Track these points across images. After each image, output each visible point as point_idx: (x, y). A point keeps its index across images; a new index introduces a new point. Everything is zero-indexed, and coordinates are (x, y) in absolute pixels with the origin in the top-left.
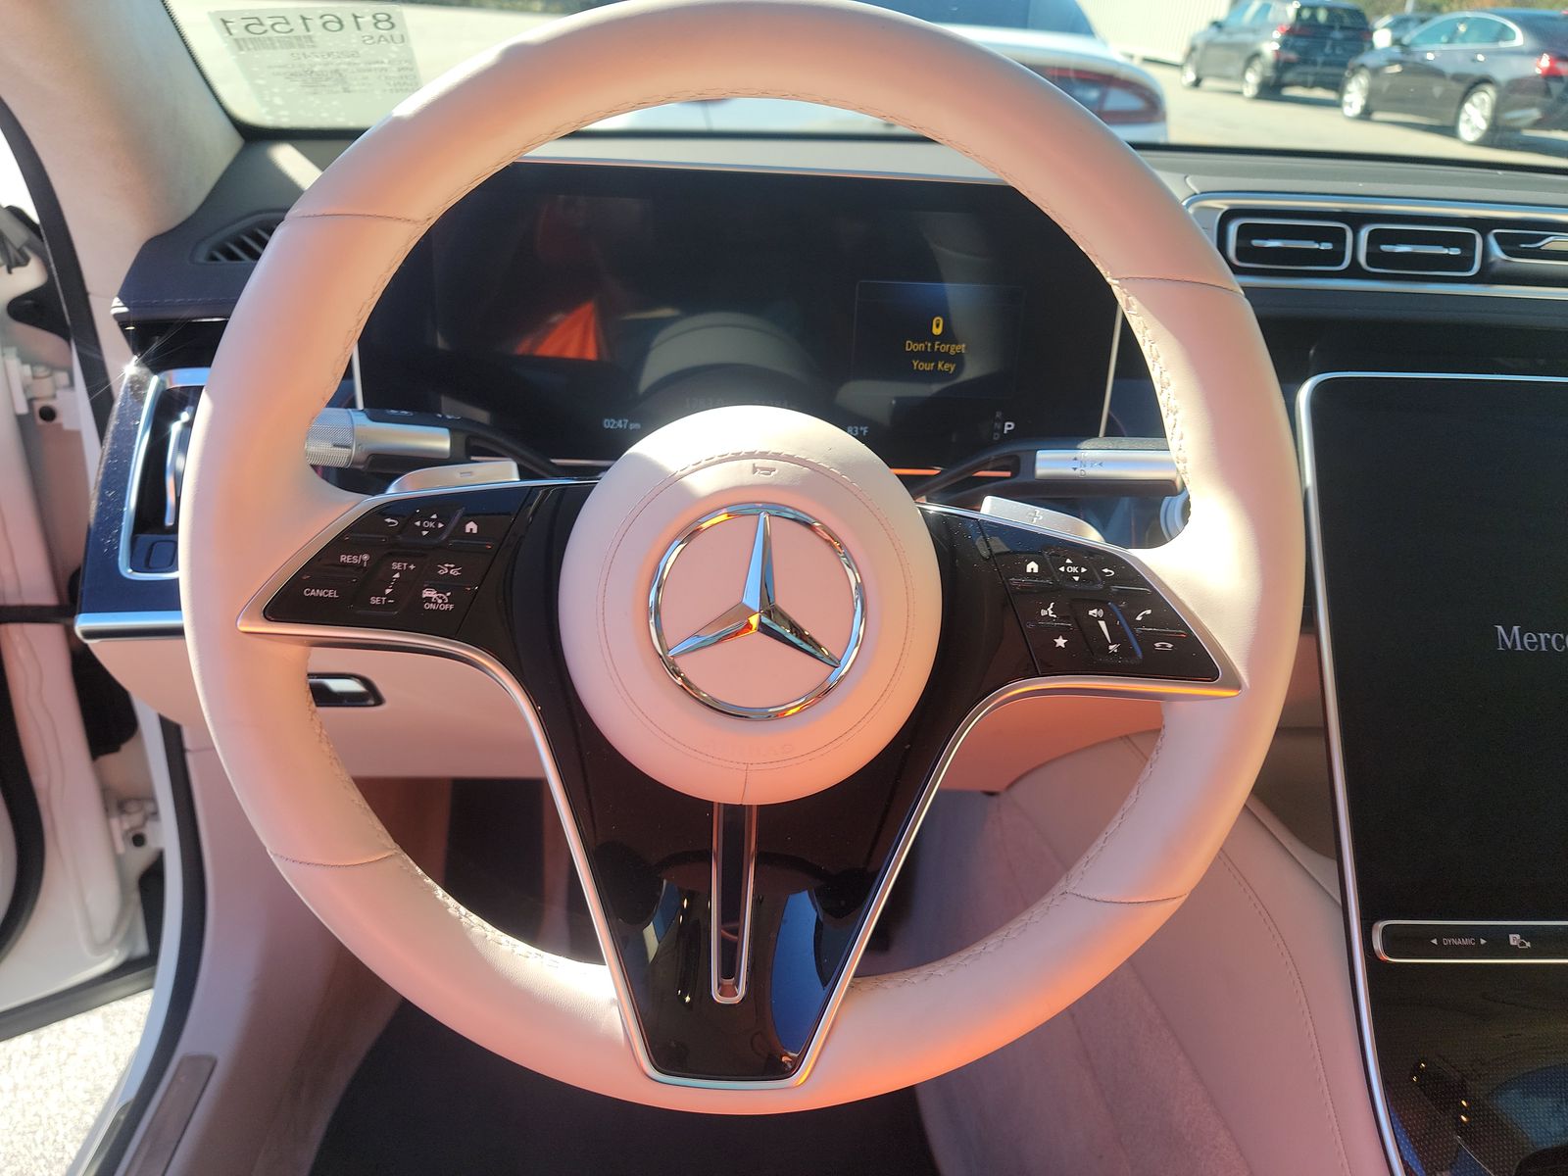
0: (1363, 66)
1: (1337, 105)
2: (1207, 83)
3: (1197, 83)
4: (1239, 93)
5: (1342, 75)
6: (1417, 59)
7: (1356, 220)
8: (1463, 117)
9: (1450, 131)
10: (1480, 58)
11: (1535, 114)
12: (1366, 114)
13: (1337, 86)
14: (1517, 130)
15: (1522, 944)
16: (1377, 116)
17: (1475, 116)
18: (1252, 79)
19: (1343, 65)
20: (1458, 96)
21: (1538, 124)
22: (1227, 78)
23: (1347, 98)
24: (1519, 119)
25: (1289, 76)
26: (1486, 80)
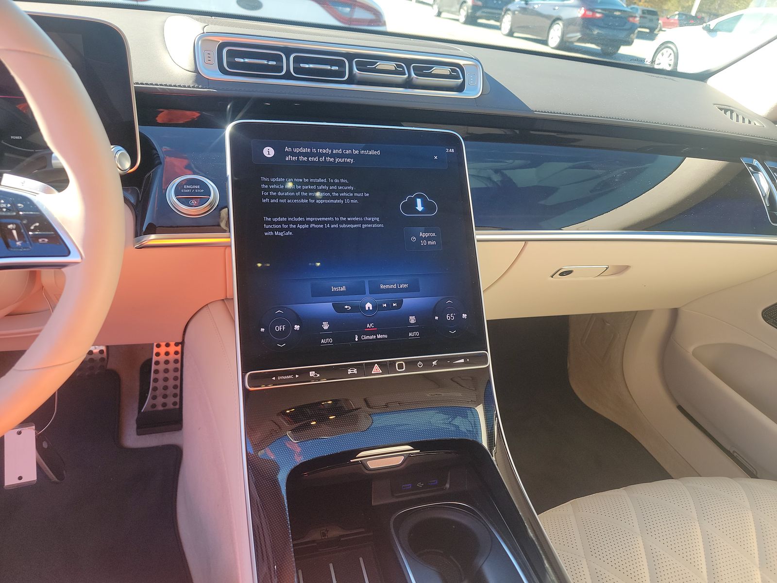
0: (509, 10)
1: (498, 28)
2: (444, 15)
3: (439, 14)
4: (458, 20)
5: (501, 14)
6: (531, 7)
7: (288, 51)
8: (550, 36)
9: (545, 43)
10: (557, 8)
11: (579, 35)
12: (511, 34)
13: (499, 19)
14: (572, 42)
15: (316, 375)
16: (516, 34)
17: (555, 35)
18: (463, 13)
19: (501, 9)
20: (548, 26)
21: (579, 40)
22: (452, 13)
23: (503, 25)
24: (572, 37)
25: (479, 14)
26: (559, 19)
